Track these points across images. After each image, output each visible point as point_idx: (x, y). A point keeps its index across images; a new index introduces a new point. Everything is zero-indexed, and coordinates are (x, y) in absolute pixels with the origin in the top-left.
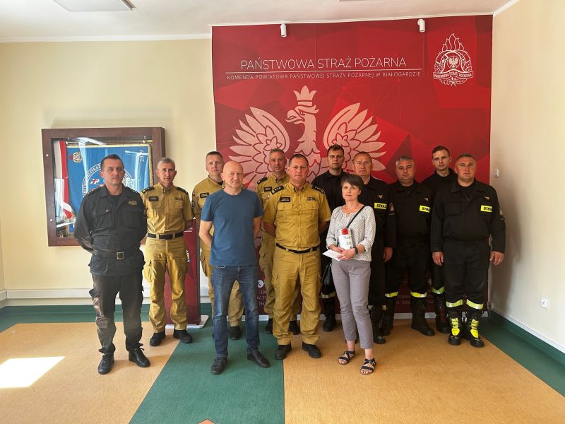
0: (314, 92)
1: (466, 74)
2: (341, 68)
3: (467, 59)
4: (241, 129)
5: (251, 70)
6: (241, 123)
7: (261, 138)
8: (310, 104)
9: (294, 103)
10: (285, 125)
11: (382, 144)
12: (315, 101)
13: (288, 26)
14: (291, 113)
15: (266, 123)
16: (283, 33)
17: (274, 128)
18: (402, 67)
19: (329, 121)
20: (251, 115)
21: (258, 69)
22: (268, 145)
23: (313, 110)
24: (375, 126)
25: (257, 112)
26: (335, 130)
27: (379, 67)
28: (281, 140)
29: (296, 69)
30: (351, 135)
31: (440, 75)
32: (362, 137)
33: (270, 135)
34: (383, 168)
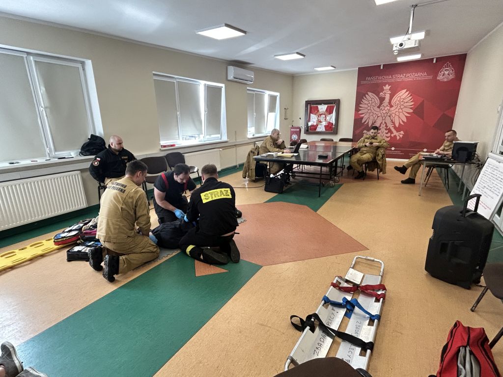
0: (390, 86)
2: (401, 78)
3: (453, 71)
4: (364, 99)
5: (369, 80)
6: (364, 97)
7: (370, 102)
8: (388, 90)
9: (382, 90)
10: (378, 97)
11: (413, 103)
13: (384, 65)
14: (381, 93)
15: (372, 97)
16: (382, 68)
17: (375, 99)
18: (425, 76)
21: (372, 80)
22: (372, 104)
23: (389, 92)
24: (411, 97)
25: (370, 94)
26: (396, 98)
27: (416, 76)
28: (377, 102)
29: (385, 79)
30: (401, 100)
31: (440, 78)
32: (405, 101)
33: (373, 101)
34: (412, 111)
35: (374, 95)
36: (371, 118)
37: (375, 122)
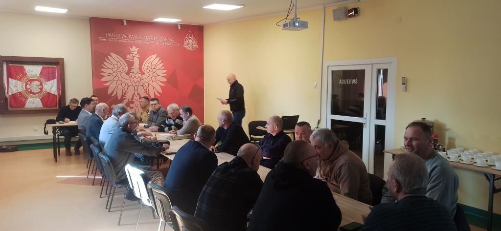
0: (138, 49)
1: (195, 46)
2: (149, 40)
3: (195, 41)
4: (106, 61)
5: (110, 37)
6: (106, 59)
8: (136, 53)
9: (129, 53)
10: (126, 61)
11: (165, 71)
12: (138, 52)
13: (127, 21)
14: (128, 56)
15: (117, 60)
16: (125, 23)
17: (121, 62)
18: (172, 42)
19: (144, 61)
20: (111, 56)
21: (114, 37)
22: (118, 69)
23: (137, 56)
24: (162, 64)
25: (114, 55)
26: (147, 64)
28: (124, 67)
29: (130, 38)
30: (153, 67)
31: (186, 46)
32: (158, 68)
33: (119, 65)
34: (166, 80)
35: (119, 57)
36: (120, 87)
37: (125, 93)
